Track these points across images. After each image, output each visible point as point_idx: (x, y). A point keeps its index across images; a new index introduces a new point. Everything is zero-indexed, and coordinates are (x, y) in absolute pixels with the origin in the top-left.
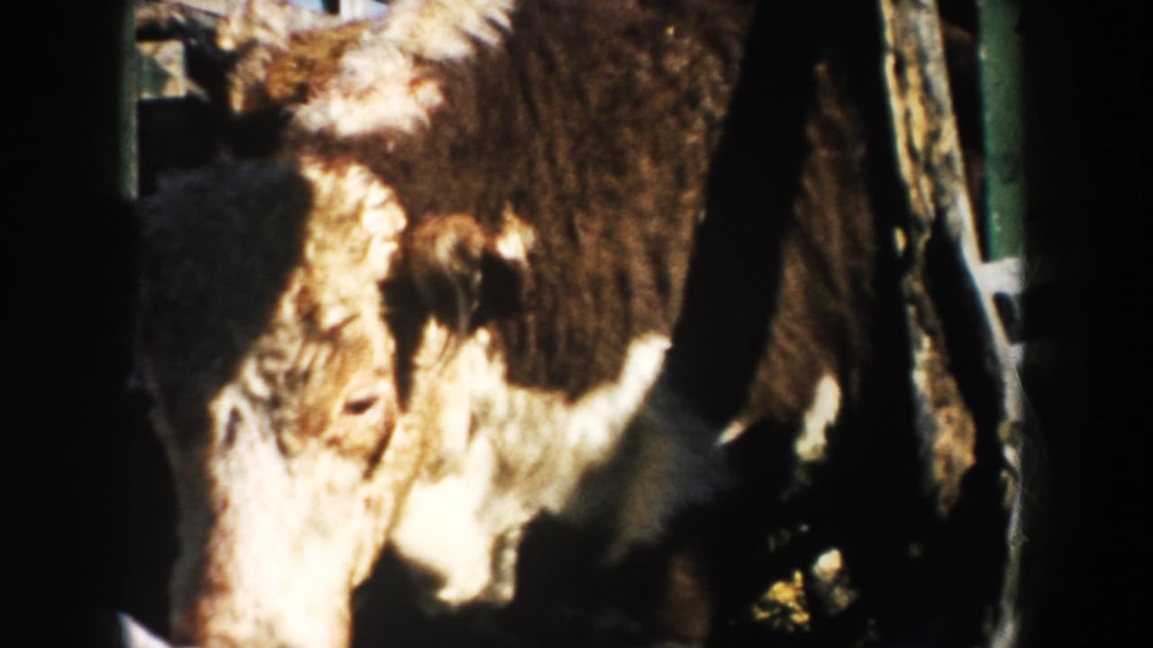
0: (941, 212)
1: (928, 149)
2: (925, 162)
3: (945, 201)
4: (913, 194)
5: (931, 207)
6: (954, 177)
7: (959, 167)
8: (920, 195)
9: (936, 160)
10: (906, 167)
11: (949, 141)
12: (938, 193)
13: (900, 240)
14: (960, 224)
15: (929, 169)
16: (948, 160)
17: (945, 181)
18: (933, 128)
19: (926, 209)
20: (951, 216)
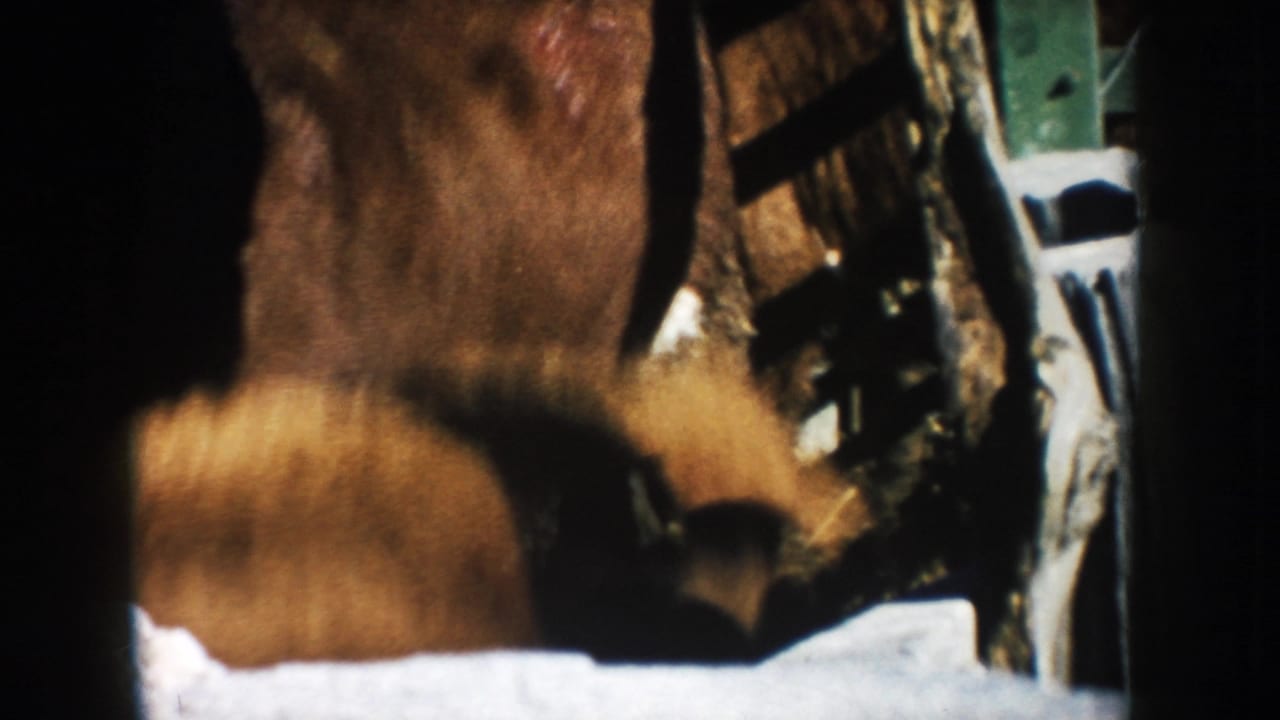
0: (960, 103)
1: (944, 35)
2: (939, 48)
3: (964, 91)
4: (928, 82)
5: (949, 98)
6: (973, 63)
7: (979, 54)
8: (936, 85)
9: (953, 46)
10: (919, 53)
11: (967, 24)
12: (956, 82)
13: (914, 134)
14: (981, 114)
15: (946, 56)
16: (966, 44)
17: (965, 70)
18: (949, 9)
19: (943, 99)
20: (972, 107)
